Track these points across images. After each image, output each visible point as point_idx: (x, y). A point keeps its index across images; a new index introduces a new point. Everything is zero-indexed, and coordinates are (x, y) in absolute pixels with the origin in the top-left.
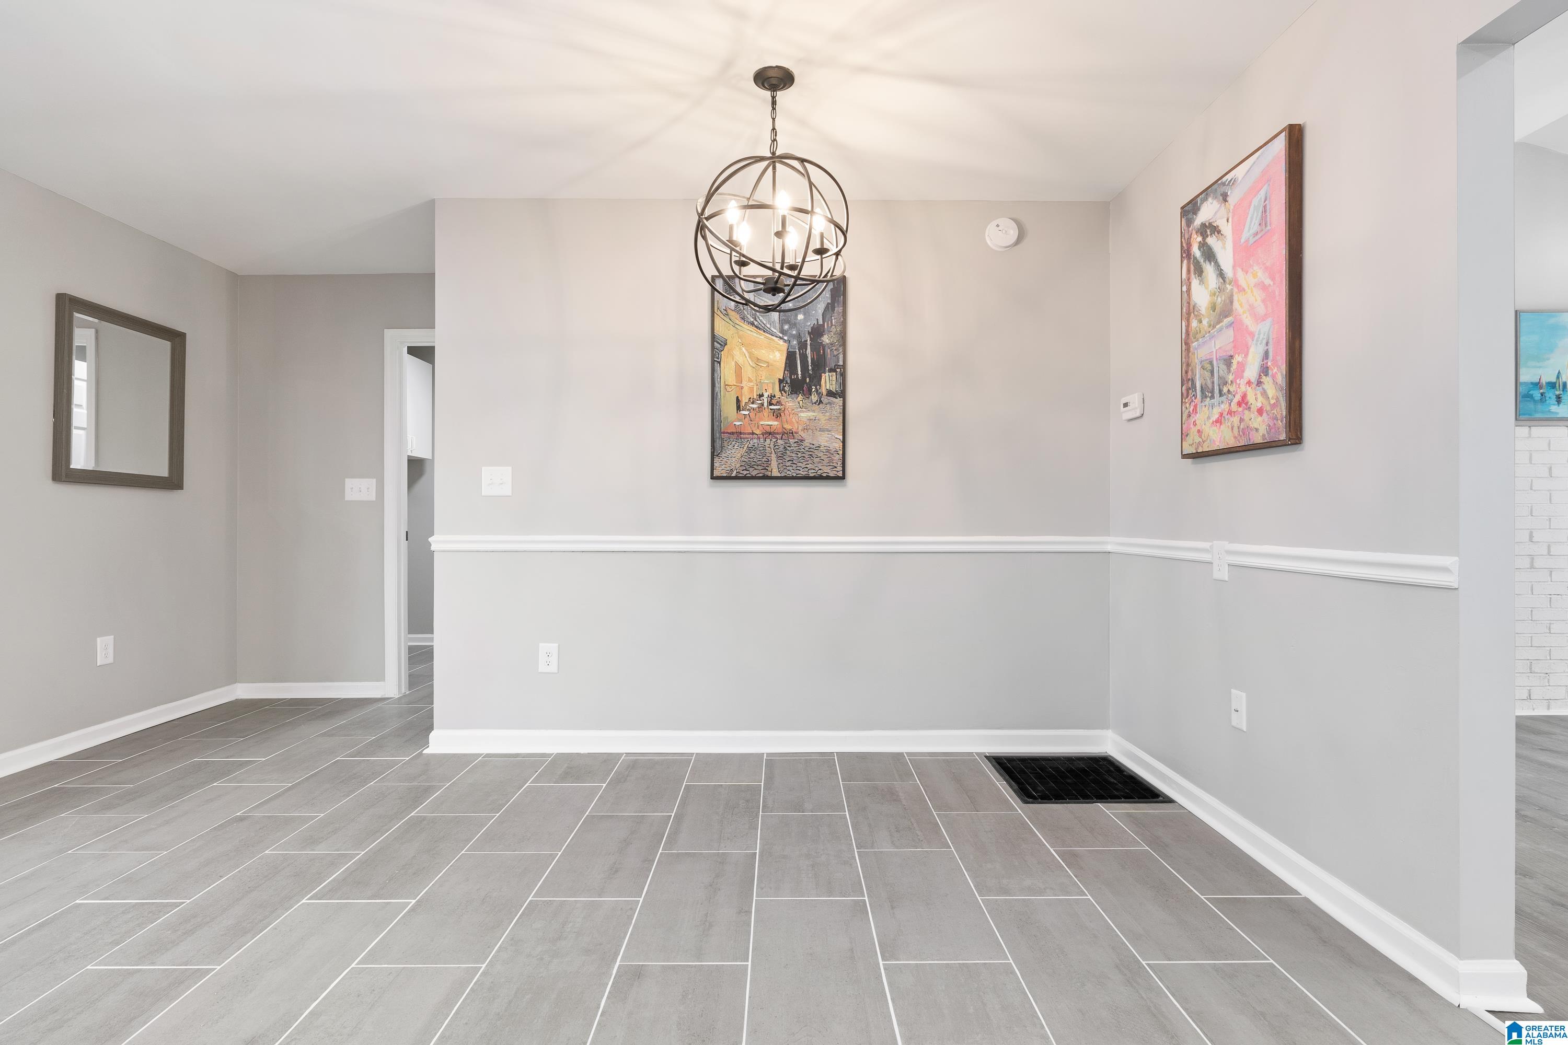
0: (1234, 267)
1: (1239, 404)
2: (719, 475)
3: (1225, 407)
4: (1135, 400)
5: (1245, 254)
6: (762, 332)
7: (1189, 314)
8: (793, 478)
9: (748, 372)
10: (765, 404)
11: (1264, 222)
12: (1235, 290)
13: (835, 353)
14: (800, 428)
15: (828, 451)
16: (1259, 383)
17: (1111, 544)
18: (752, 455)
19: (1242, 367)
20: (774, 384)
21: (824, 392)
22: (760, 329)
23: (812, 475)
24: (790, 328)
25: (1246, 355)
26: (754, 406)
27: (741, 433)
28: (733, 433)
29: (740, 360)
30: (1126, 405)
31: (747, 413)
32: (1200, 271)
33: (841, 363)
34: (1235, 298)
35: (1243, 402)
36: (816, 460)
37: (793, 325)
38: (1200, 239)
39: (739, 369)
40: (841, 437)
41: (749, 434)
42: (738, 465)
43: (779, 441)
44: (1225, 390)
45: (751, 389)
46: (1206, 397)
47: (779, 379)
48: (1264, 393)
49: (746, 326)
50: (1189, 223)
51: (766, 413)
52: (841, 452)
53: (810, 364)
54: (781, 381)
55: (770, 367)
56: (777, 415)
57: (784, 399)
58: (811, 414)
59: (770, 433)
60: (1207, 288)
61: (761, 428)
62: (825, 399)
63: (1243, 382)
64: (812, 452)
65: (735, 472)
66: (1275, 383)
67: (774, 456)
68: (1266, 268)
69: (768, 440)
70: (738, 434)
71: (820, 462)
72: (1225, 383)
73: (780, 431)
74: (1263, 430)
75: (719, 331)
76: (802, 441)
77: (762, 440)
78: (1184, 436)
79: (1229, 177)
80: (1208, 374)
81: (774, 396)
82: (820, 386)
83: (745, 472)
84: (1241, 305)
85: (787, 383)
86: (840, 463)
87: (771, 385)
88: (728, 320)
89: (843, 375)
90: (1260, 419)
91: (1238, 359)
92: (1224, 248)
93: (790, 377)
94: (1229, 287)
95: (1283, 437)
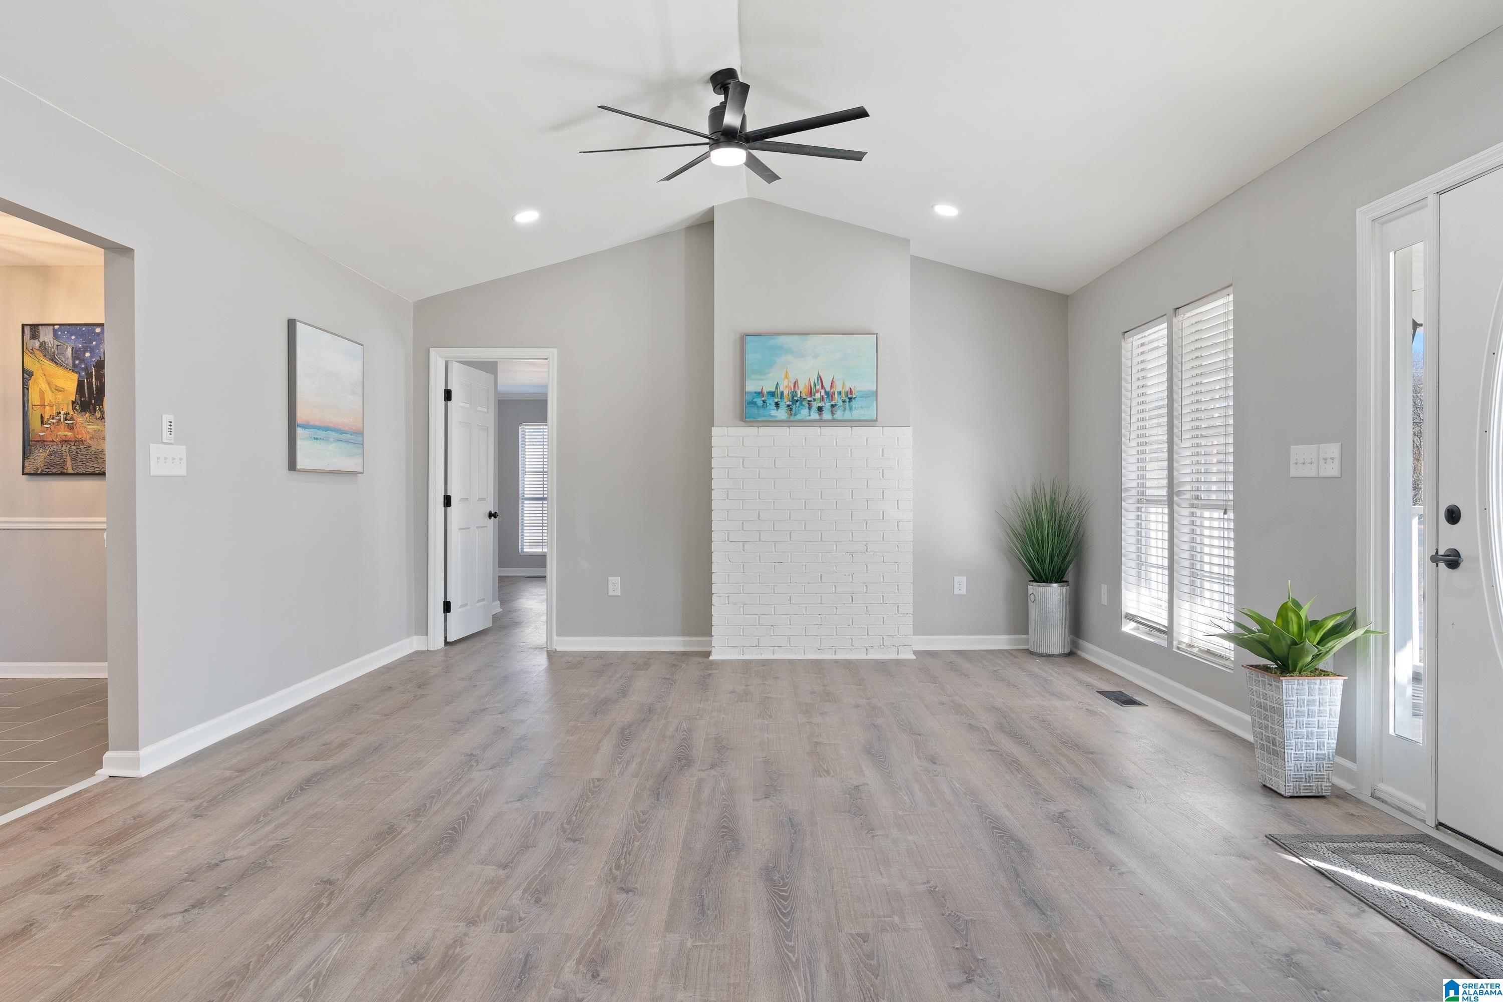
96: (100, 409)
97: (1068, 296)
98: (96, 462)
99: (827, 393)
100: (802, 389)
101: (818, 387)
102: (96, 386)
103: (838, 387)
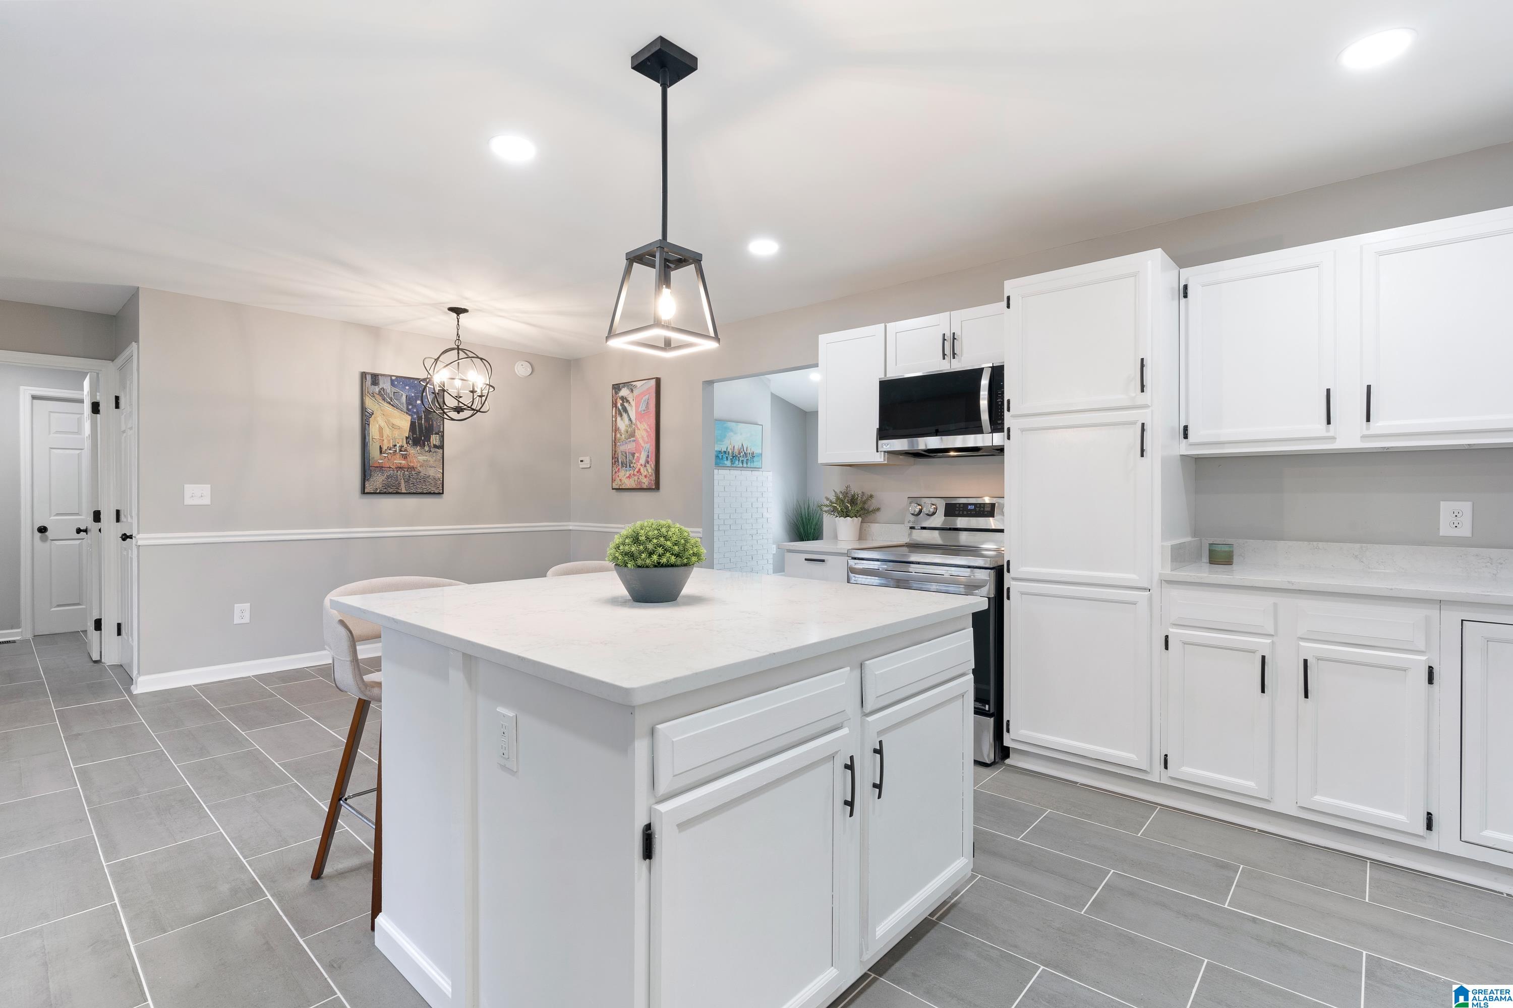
0: (636, 419)
1: (638, 472)
2: (369, 491)
3: (632, 472)
4: (587, 460)
5: (640, 416)
6: (395, 408)
7: (616, 431)
8: (414, 493)
9: (387, 431)
10: (398, 451)
11: (647, 407)
12: (636, 428)
13: (439, 424)
14: (418, 465)
15: (434, 479)
16: (645, 466)
17: (572, 526)
18: (389, 480)
19: (639, 458)
20: (403, 439)
21: (432, 446)
22: (394, 407)
23: (425, 492)
24: (412, 408)
25: (640, 454)
26: (391, 451)
27: (382, 467)
28: (377, 467)
29: (383, 424)
30: (582, 461)
31: (386, 455)
32: (621, 415)
33: (442, 430)
34: (636, 431)
35: (639, 471)
36: (427, 484)
37: (415, 406)
38: (621, 402)
39: (381, 429)
40: (442, 471)
41: (388, 468)
42: (381, 486)
43: (406, 472)
44: (632, 465)
45: (389, 441)
46: (624, 466)
47: (406, 437)
48: (647, 470)
49: (385, 404)
50: (616, 393)
51: (398, 456)
52: (441, 480)
53: (424, 429)
54: (407, 438)
55: (401, 429)
56: (405, 457)
57: (409, 448)
58: (425, 458)
59: (400, 468)
60: (624, 423)
61: (395, 464)
62: (433, 450)
63: (639, 464)
64: (425, 479)
65: (379, 490)
66: (651, 467)
67: (402, 481)
68: (648, 425)
69: (399, 472)
70: (381, 468)
71: (429, 485)
72: (632, 463)
73: (407, 467)
74: (647, 483)
75: (368, 405)
76: (419, 472)
77: (395, 472)
78: (613, 480)
79: (634, 383)
80: (624, 458)
81: (403, 446)
82: (430, 441)
83: (385, 490)
84: (639, 435)
85: (410, 439)
86: (441, 485)
87: (401, 440)
88: (374, 400)
89: (443, 436)
90: (645, 479)
91: (636, 455)
92: (632, 409)
93: (413, 436)
94: (634, 426)
95: (654, 487)
96: (428, 444)
97: (806, 412)
98: (424, 484)
99: (745, 453)
100: (736, 450)
101: (742, 450)
102: (426, 427)
103: (749, 451)
